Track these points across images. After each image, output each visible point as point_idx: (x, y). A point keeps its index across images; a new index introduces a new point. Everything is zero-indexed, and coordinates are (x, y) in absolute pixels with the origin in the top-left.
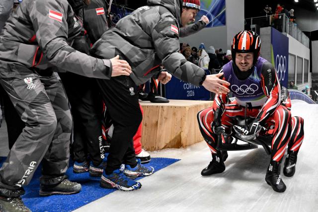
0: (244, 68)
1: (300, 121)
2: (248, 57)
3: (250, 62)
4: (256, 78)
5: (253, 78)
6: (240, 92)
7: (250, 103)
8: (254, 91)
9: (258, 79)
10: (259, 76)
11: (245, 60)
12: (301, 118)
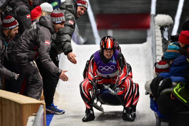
0: (109, 57)
1: (136, 86)
2: (111, 51)
3: (112, 54)
4: (114, 62)
5: (113, 62)
6: (104, 70)
7: (109, 76)
8: (112, 69)
9: (115, 62)
10: (116, 61)
11: (110, 53)
12: (137, 84)
